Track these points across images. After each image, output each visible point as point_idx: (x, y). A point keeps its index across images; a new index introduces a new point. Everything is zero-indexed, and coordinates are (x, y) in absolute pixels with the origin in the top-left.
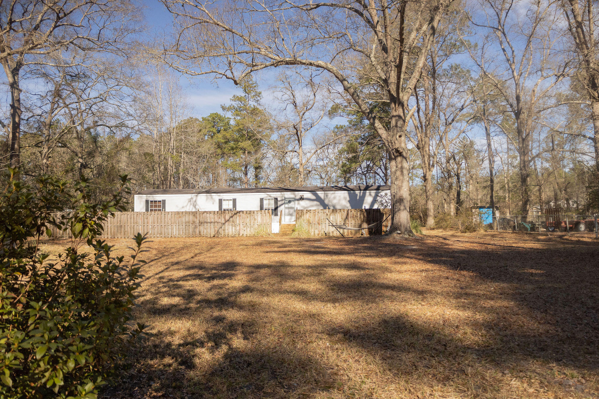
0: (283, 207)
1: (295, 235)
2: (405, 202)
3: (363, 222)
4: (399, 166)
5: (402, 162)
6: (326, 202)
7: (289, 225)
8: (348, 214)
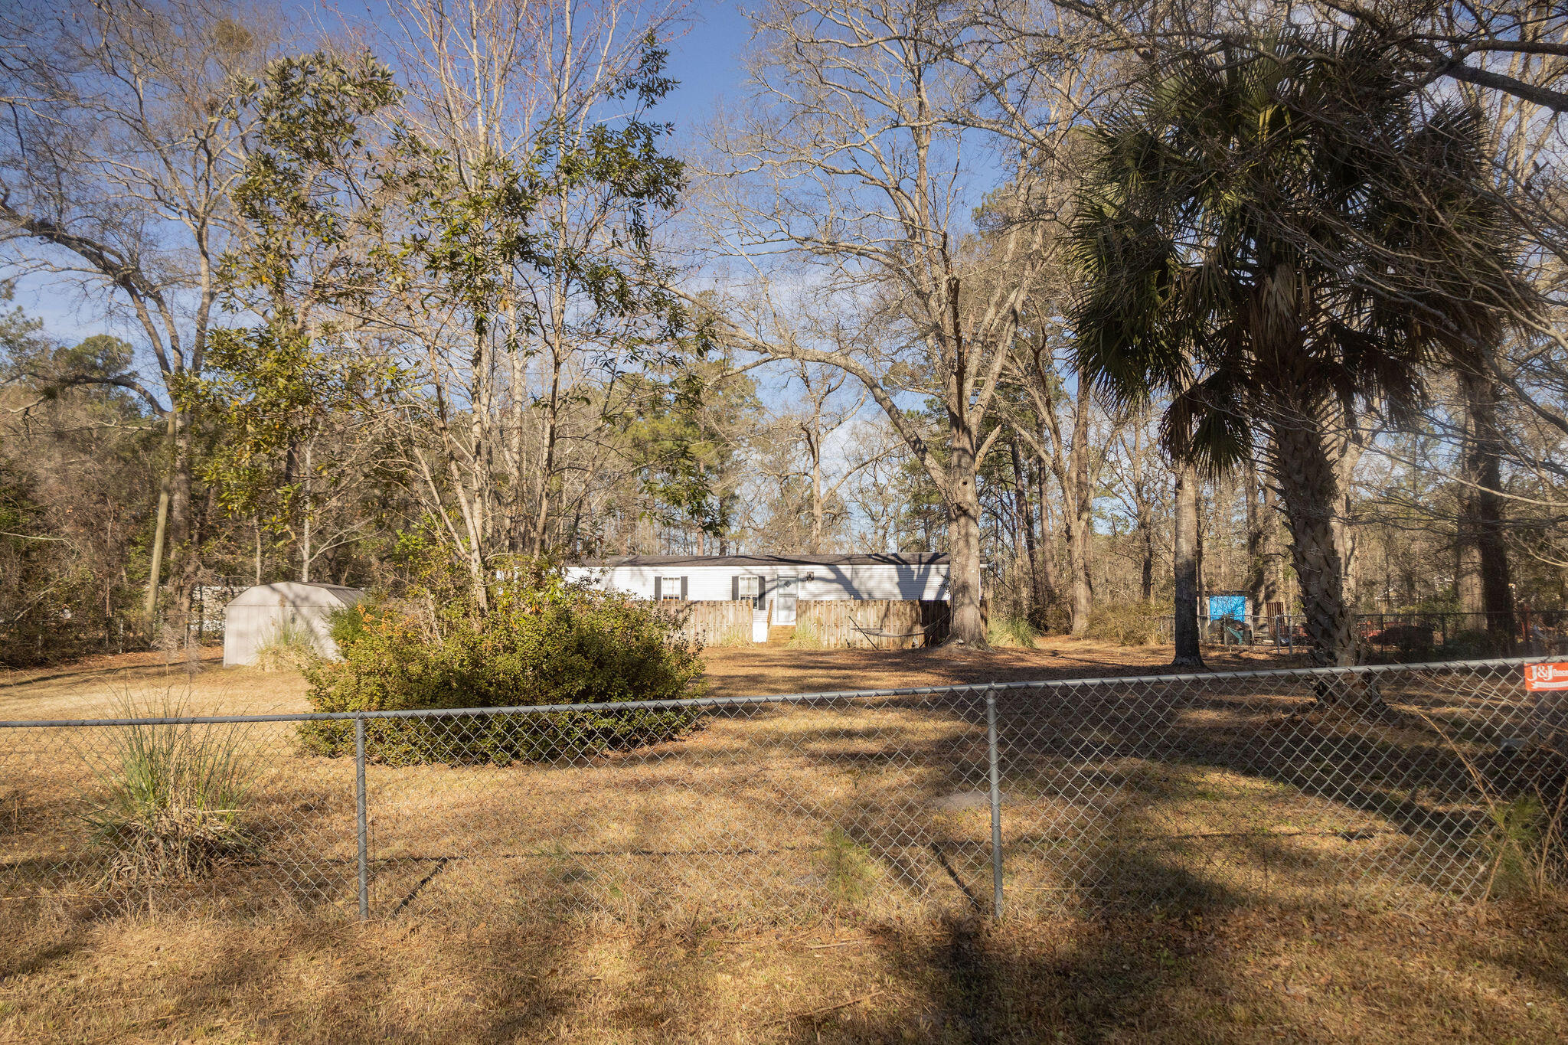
0: (774, 593)
1: (794, 645)
2: (972, 592)
3: (915, 623)
4: (963, 532)
5: (967, 525)
6: (856, 584)
7: (785, 627)
8: (888, 609)
